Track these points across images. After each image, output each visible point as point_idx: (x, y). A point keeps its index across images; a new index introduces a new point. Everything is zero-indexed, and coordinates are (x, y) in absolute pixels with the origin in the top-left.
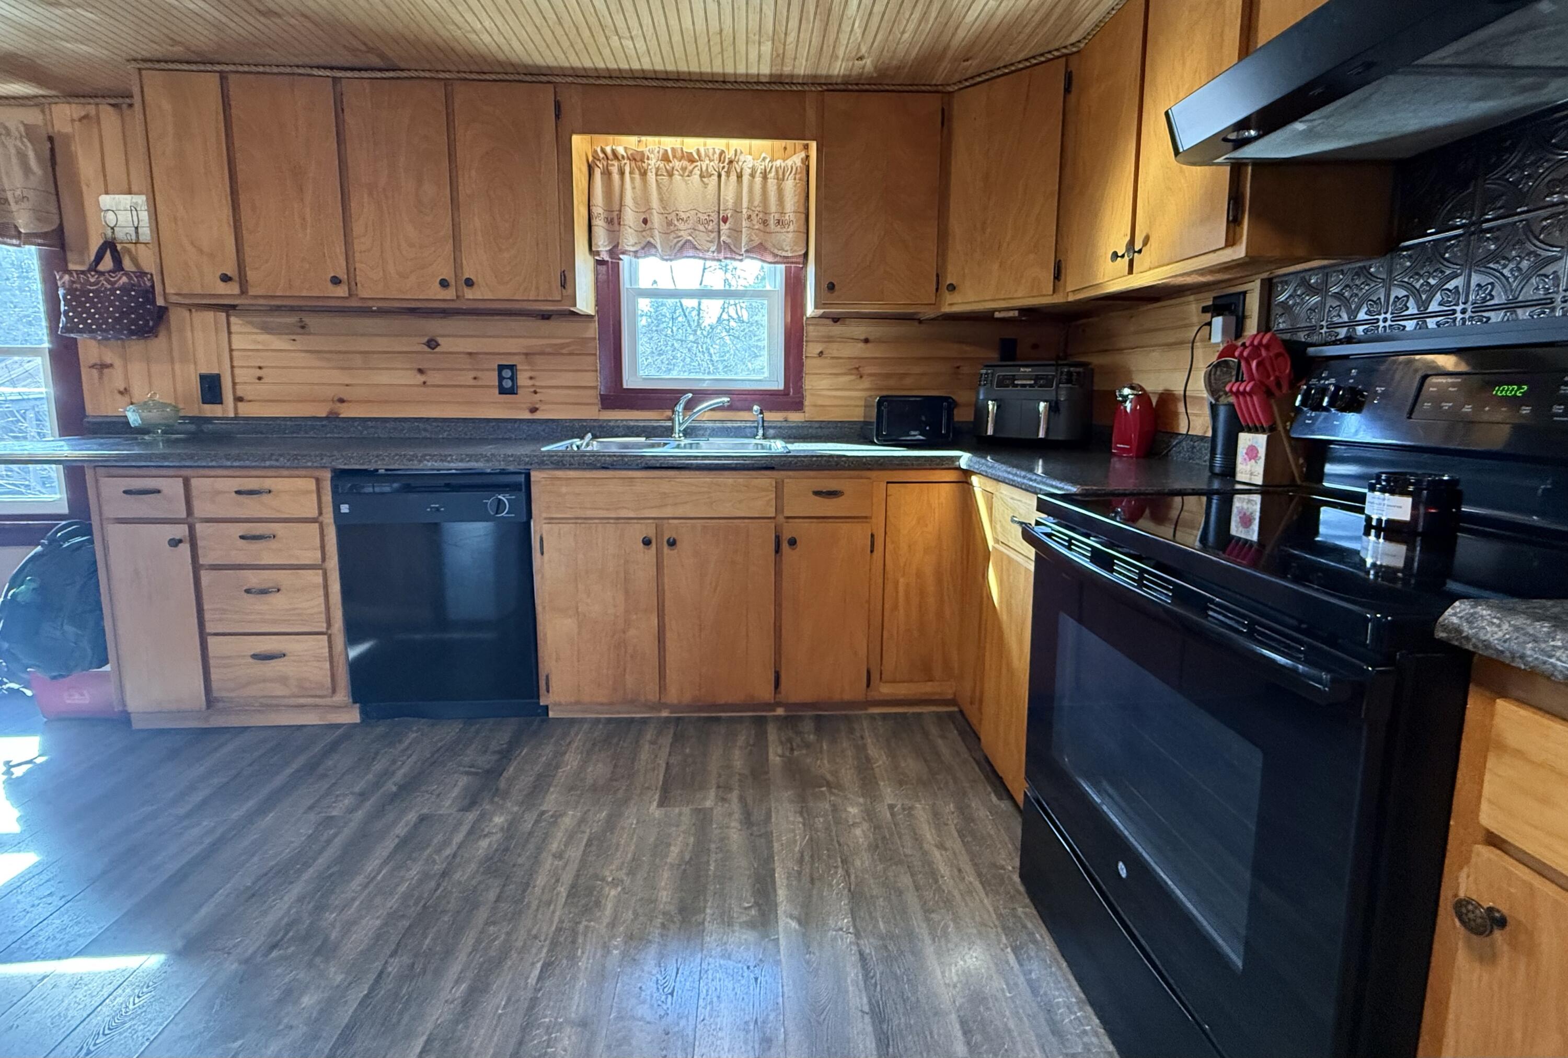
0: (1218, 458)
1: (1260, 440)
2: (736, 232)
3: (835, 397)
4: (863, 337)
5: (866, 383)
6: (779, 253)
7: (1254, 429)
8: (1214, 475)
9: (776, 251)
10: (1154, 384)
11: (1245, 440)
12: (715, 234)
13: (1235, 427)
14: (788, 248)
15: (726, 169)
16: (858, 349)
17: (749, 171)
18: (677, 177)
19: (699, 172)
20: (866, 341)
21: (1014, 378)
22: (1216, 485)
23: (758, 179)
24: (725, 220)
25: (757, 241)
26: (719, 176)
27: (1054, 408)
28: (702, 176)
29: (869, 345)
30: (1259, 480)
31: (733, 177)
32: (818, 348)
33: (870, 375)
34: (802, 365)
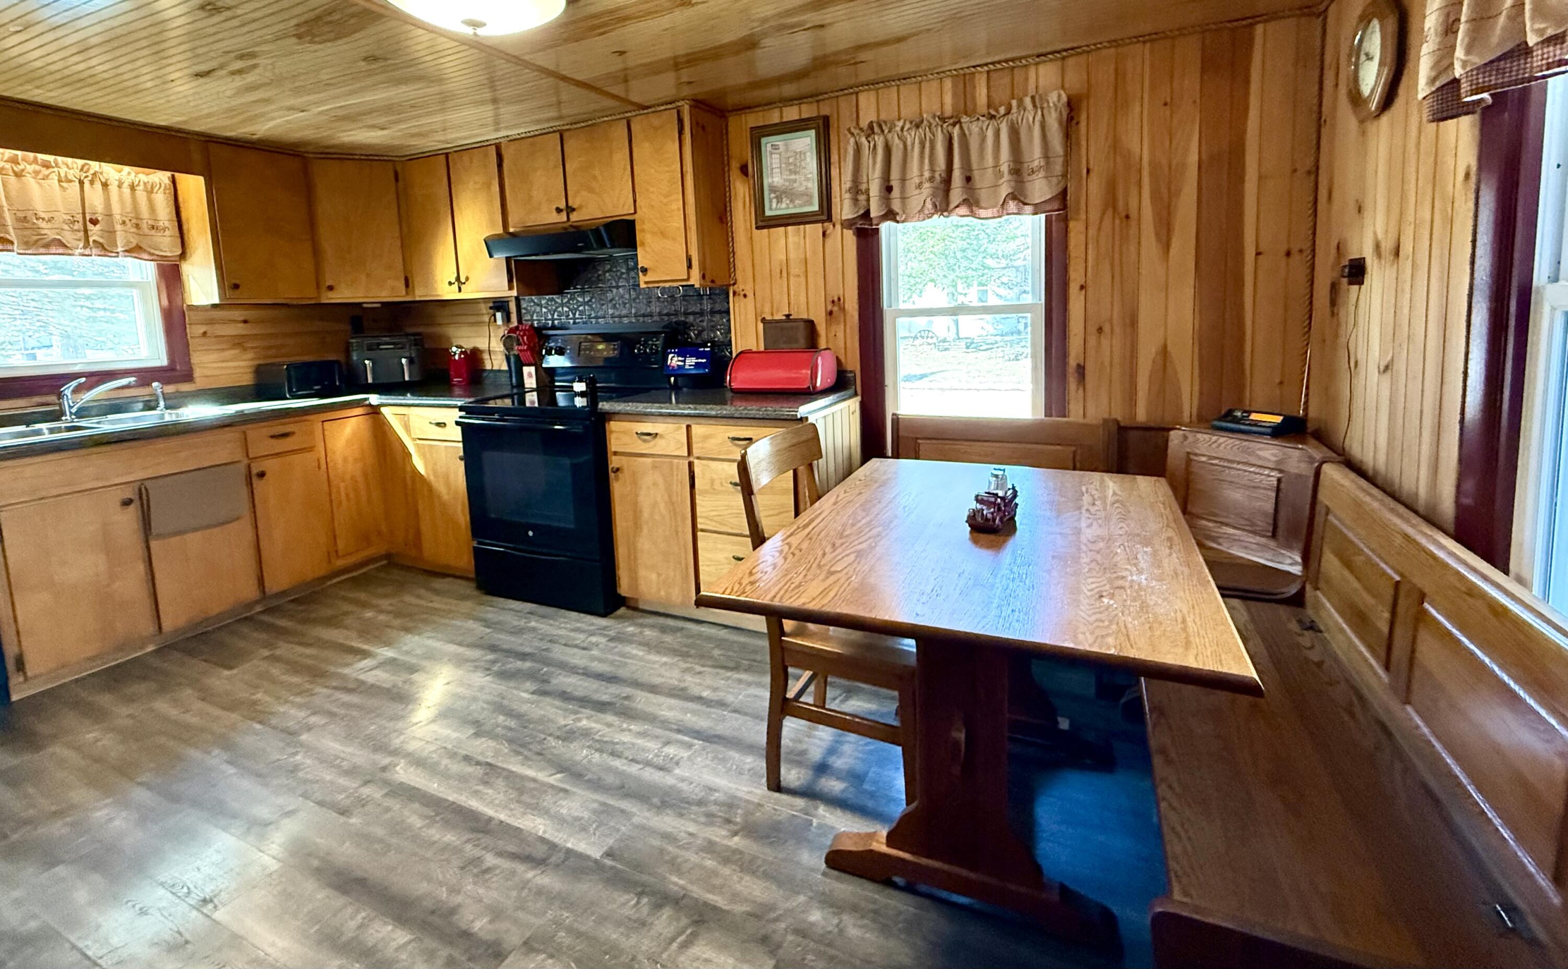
0: (514, 380)
1: (532, 369)
2: (111, 232)
3: (222, 368)
4: (242, 318)
5: (250, 355)
6: (157, 252)
7: (529, 365)
8: (513, 387)
9: (152, 251)
10: (468, 344)
11: (526, 370)
12: (82, 234)
13: (520, 364)
14: (166, 249)
15: (90, 178)
16: (240, 329)
17: (117, 183)
18: (29, 179)
19: (56, 178)
20: (245, 322)
21: (379, 344)
22: (515, 391)
23: (126, 191)
24: (94, 222)
25: (134, 242)
26: (81, 183)
27: (411, 361)
28: (60, 181)
29: (246, 325)
30: (534, 386)
31: (98, 186)
32: (201, 329)
33: (252, 348)
34: (188, 345)
